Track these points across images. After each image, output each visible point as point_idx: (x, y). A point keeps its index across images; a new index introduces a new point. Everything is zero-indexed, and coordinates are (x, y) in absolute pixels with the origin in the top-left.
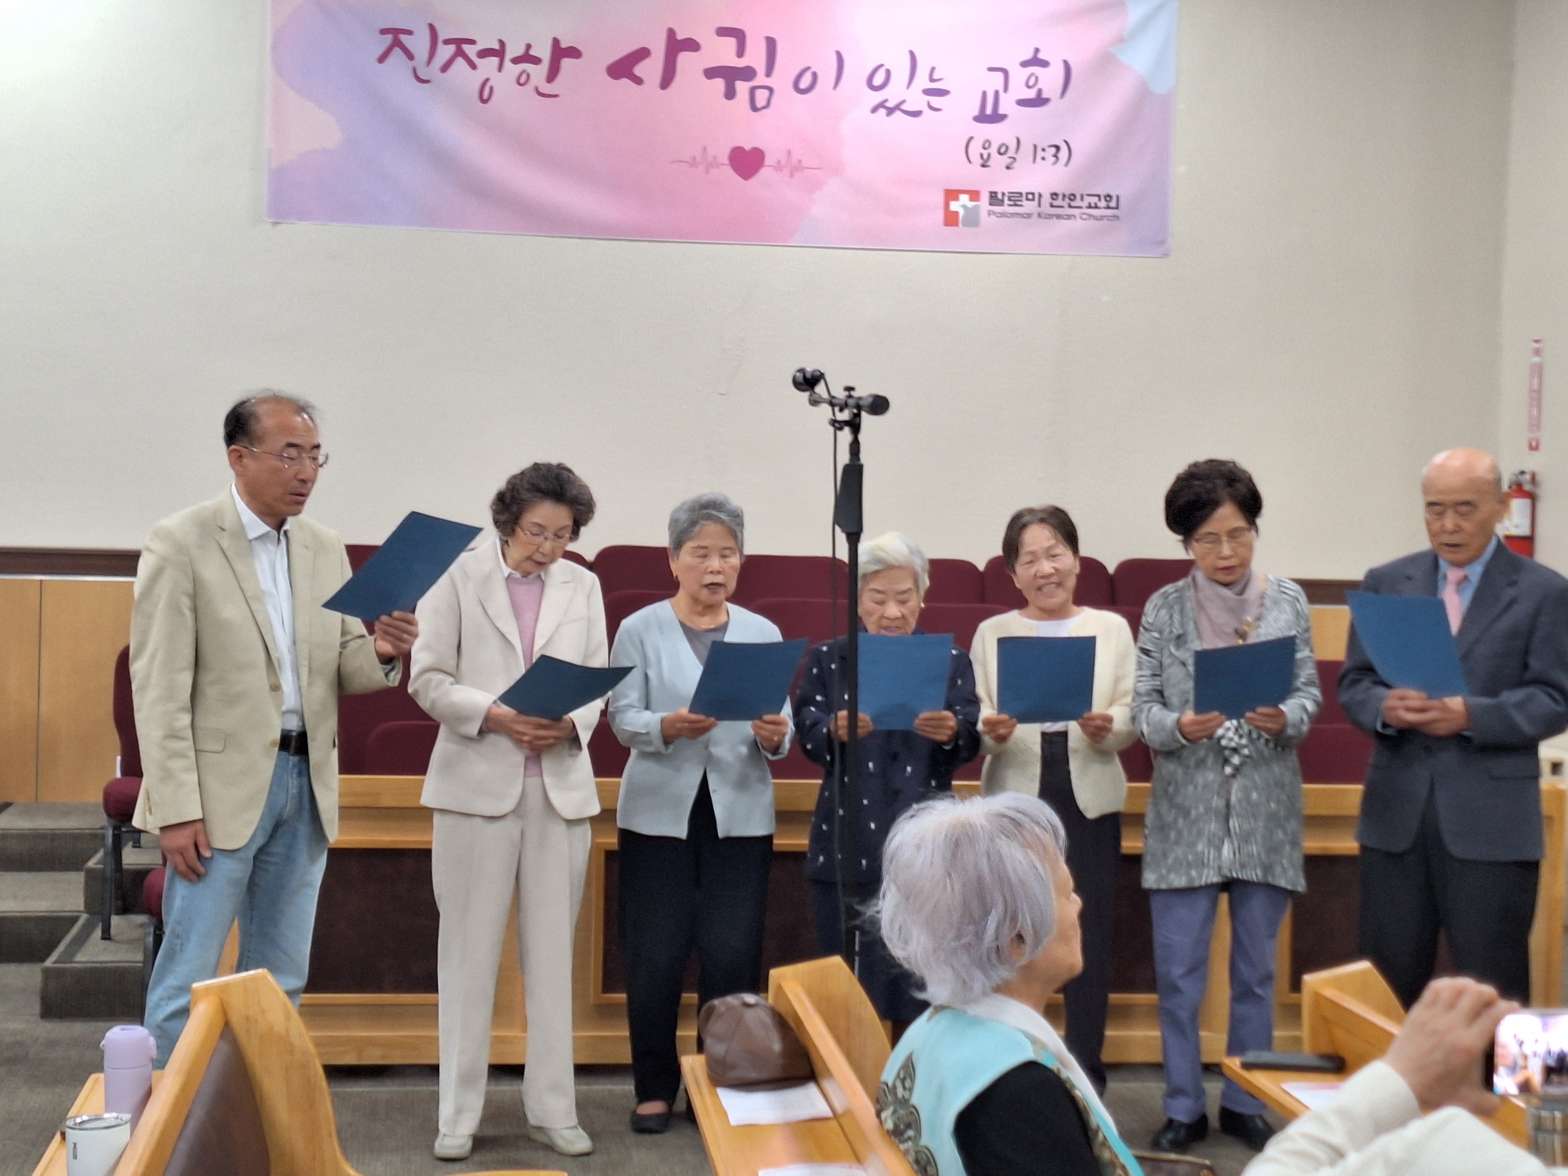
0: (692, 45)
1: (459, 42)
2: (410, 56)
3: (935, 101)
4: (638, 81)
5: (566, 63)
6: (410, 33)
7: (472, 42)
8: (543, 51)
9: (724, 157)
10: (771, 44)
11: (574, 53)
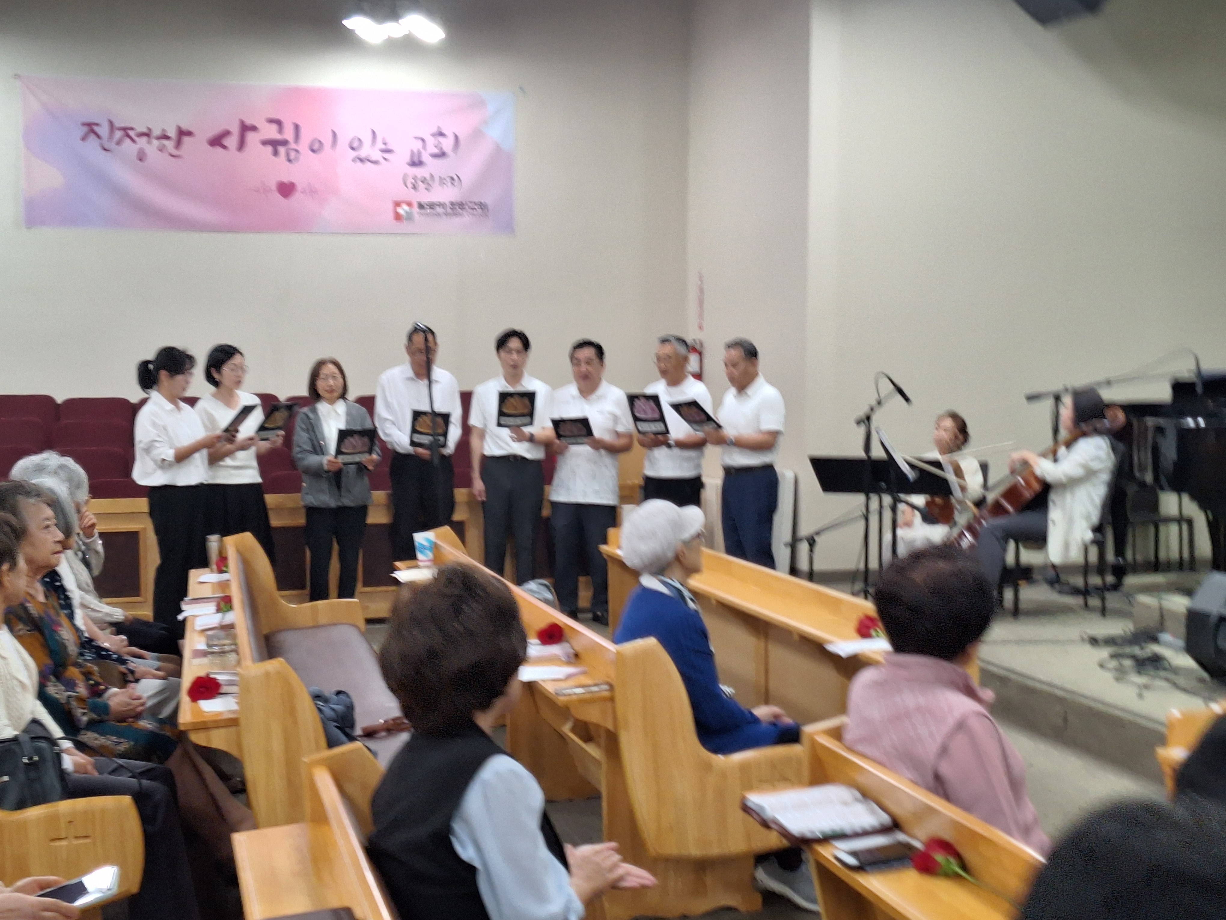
0: (254, 128)
1: (125, 129)
2: (98, 136)
3: (386, 156)
4: (224, 147)
5: (186, 139)
6: (97, 125)
7: (132, 129)
8: (172, 133)
9: (274, 187)
10: (297, 127)
11: (189, 134)
